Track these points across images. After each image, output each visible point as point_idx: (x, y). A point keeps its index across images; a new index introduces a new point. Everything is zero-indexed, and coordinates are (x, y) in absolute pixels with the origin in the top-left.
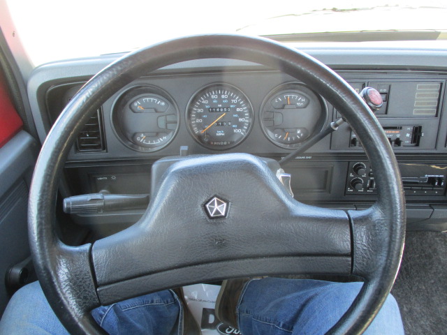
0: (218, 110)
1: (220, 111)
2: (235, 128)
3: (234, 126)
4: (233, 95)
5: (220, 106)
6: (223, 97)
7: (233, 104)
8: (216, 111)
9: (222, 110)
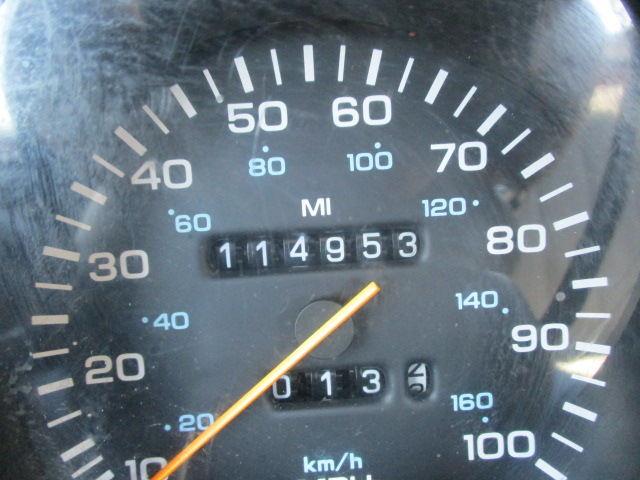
0: (299, 250)
1: (317, 260)
2: (472, 422)
3: (462, 402)
4: (450, 94)
5: (320, 208)
6: (344, 112)
7: (456, 183)
8: (280, 264)
9: (335, 250)
